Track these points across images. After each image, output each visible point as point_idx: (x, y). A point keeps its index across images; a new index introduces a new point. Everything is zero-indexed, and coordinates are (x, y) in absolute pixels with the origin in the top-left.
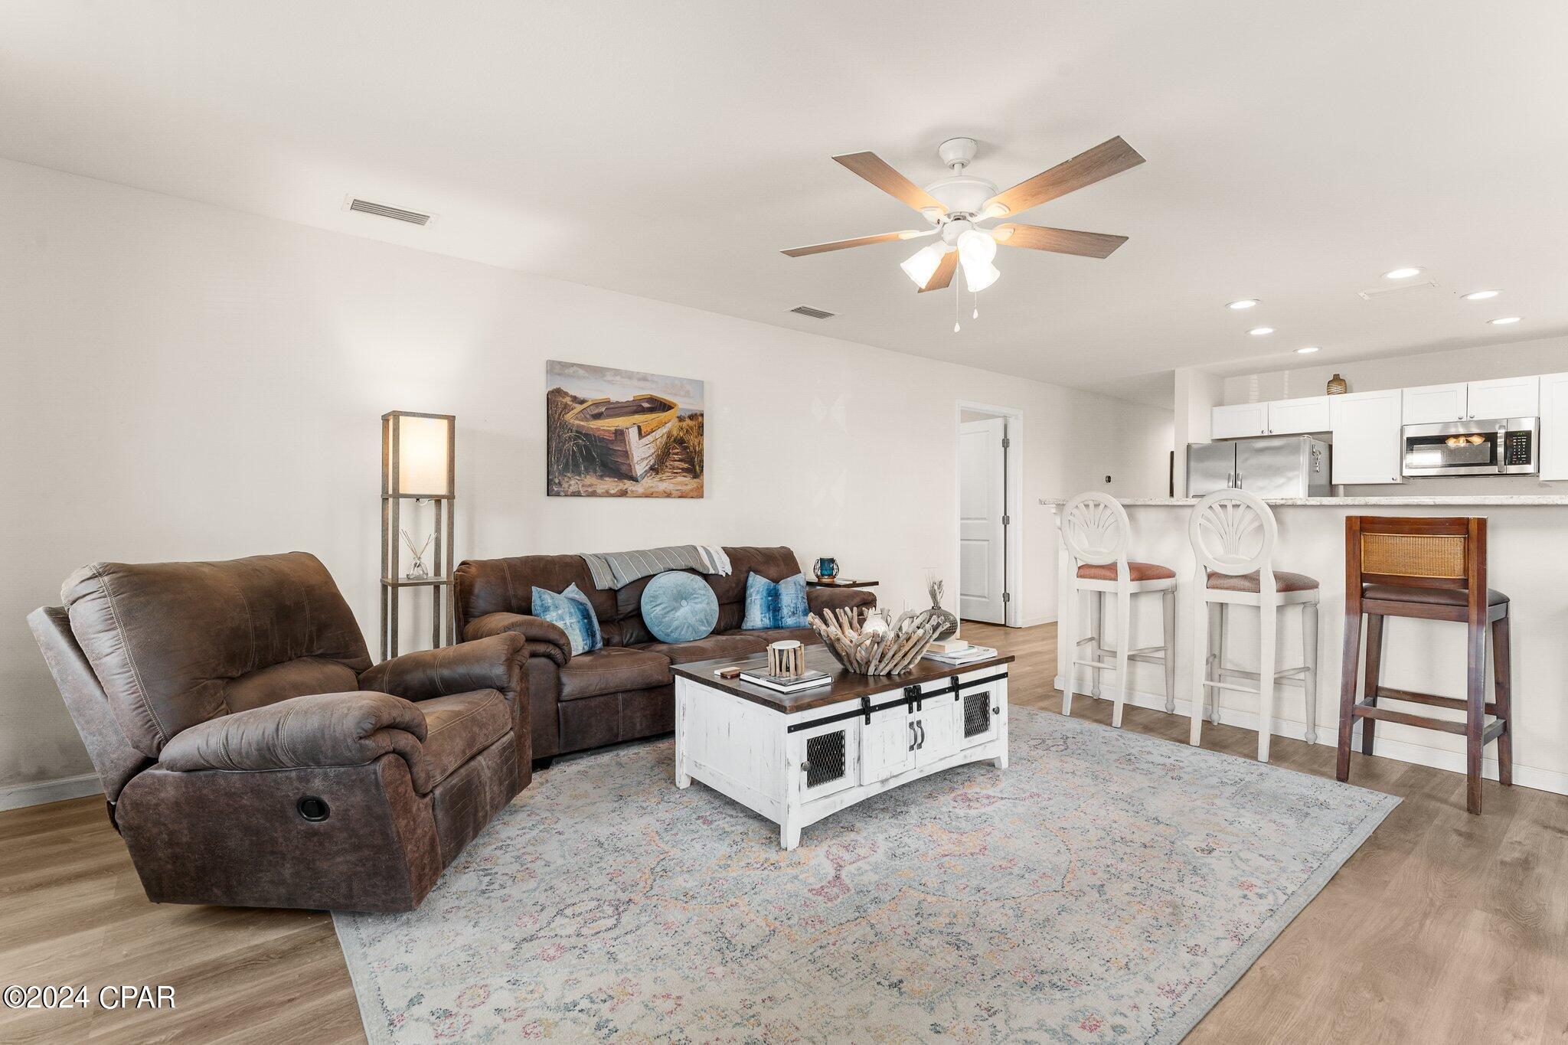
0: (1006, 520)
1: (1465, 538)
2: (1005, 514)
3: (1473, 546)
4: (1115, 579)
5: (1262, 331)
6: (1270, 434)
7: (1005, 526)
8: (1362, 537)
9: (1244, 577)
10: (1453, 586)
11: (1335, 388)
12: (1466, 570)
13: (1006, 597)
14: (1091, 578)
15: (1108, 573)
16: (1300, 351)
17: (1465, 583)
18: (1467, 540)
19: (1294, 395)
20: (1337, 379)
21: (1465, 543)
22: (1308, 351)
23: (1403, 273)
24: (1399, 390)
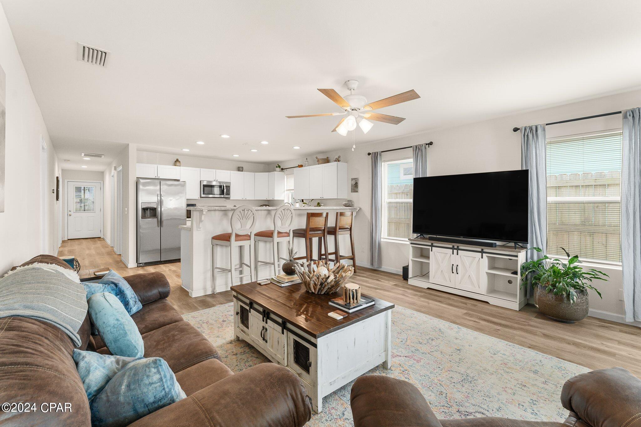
4: (250, 240)
6: (158, 178)
8: (310, 218)
9: (286, 233)
11: (178, 164)
14: (241, 240)
20: (178, 161)
24: (199, 169)
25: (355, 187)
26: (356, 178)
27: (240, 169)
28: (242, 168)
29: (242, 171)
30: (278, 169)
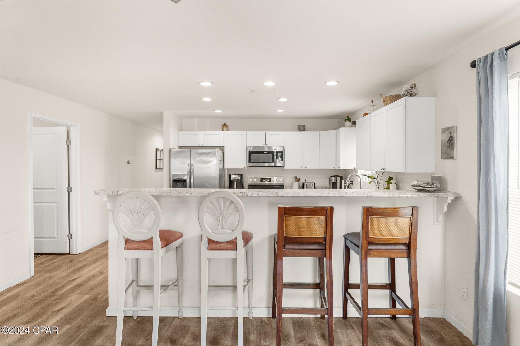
0: (69, 190)
1: (325, 217)
2: (69, 185)
3: (329, 221)
4: (152, 249)
5: (207, 99)
6: (202, 146)
7: (69, 193)
8: (285, 217)
9: (228, 242)
10: (320, 240)
11: (225, 128)
12: (325, 233)
13: (70, 236)
14: (135, 249)
15: (146, 245)
16: (216, 111)
17: (325, 239)
18: (326, 218)
19: (211, 130)
20: (225, 125)
21: (325, 219)
22: (218, 111)
23: (269, 84)
24: (246, 132)
25: (449, 147)
26: (451, 128)
27: (302, 128)
28: (304, 126)
29: (304, 131)
30: (348, 123)
